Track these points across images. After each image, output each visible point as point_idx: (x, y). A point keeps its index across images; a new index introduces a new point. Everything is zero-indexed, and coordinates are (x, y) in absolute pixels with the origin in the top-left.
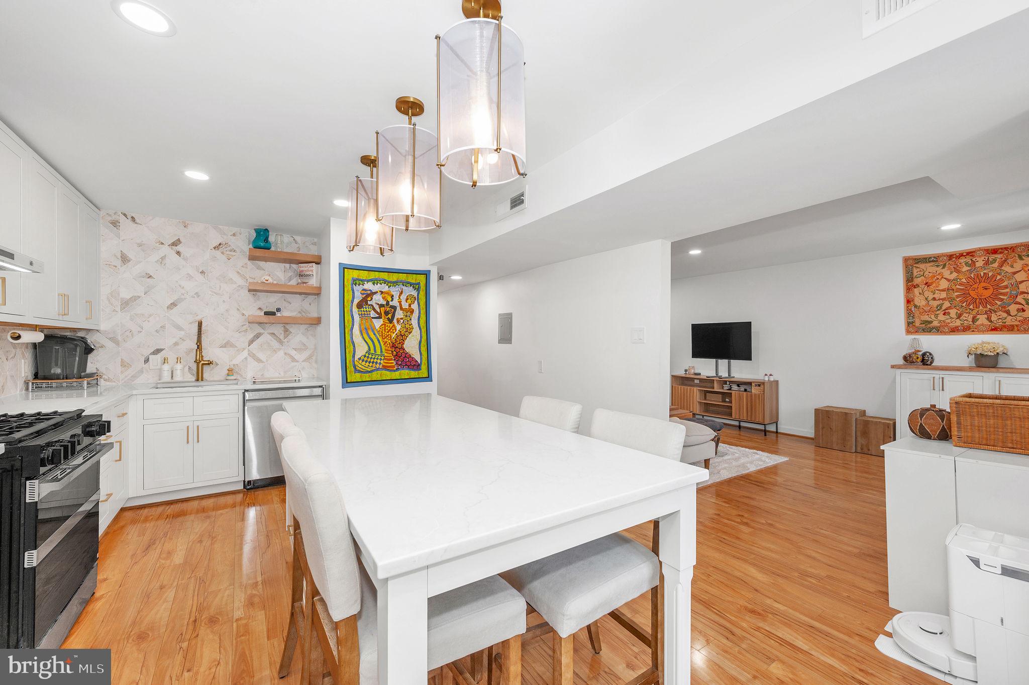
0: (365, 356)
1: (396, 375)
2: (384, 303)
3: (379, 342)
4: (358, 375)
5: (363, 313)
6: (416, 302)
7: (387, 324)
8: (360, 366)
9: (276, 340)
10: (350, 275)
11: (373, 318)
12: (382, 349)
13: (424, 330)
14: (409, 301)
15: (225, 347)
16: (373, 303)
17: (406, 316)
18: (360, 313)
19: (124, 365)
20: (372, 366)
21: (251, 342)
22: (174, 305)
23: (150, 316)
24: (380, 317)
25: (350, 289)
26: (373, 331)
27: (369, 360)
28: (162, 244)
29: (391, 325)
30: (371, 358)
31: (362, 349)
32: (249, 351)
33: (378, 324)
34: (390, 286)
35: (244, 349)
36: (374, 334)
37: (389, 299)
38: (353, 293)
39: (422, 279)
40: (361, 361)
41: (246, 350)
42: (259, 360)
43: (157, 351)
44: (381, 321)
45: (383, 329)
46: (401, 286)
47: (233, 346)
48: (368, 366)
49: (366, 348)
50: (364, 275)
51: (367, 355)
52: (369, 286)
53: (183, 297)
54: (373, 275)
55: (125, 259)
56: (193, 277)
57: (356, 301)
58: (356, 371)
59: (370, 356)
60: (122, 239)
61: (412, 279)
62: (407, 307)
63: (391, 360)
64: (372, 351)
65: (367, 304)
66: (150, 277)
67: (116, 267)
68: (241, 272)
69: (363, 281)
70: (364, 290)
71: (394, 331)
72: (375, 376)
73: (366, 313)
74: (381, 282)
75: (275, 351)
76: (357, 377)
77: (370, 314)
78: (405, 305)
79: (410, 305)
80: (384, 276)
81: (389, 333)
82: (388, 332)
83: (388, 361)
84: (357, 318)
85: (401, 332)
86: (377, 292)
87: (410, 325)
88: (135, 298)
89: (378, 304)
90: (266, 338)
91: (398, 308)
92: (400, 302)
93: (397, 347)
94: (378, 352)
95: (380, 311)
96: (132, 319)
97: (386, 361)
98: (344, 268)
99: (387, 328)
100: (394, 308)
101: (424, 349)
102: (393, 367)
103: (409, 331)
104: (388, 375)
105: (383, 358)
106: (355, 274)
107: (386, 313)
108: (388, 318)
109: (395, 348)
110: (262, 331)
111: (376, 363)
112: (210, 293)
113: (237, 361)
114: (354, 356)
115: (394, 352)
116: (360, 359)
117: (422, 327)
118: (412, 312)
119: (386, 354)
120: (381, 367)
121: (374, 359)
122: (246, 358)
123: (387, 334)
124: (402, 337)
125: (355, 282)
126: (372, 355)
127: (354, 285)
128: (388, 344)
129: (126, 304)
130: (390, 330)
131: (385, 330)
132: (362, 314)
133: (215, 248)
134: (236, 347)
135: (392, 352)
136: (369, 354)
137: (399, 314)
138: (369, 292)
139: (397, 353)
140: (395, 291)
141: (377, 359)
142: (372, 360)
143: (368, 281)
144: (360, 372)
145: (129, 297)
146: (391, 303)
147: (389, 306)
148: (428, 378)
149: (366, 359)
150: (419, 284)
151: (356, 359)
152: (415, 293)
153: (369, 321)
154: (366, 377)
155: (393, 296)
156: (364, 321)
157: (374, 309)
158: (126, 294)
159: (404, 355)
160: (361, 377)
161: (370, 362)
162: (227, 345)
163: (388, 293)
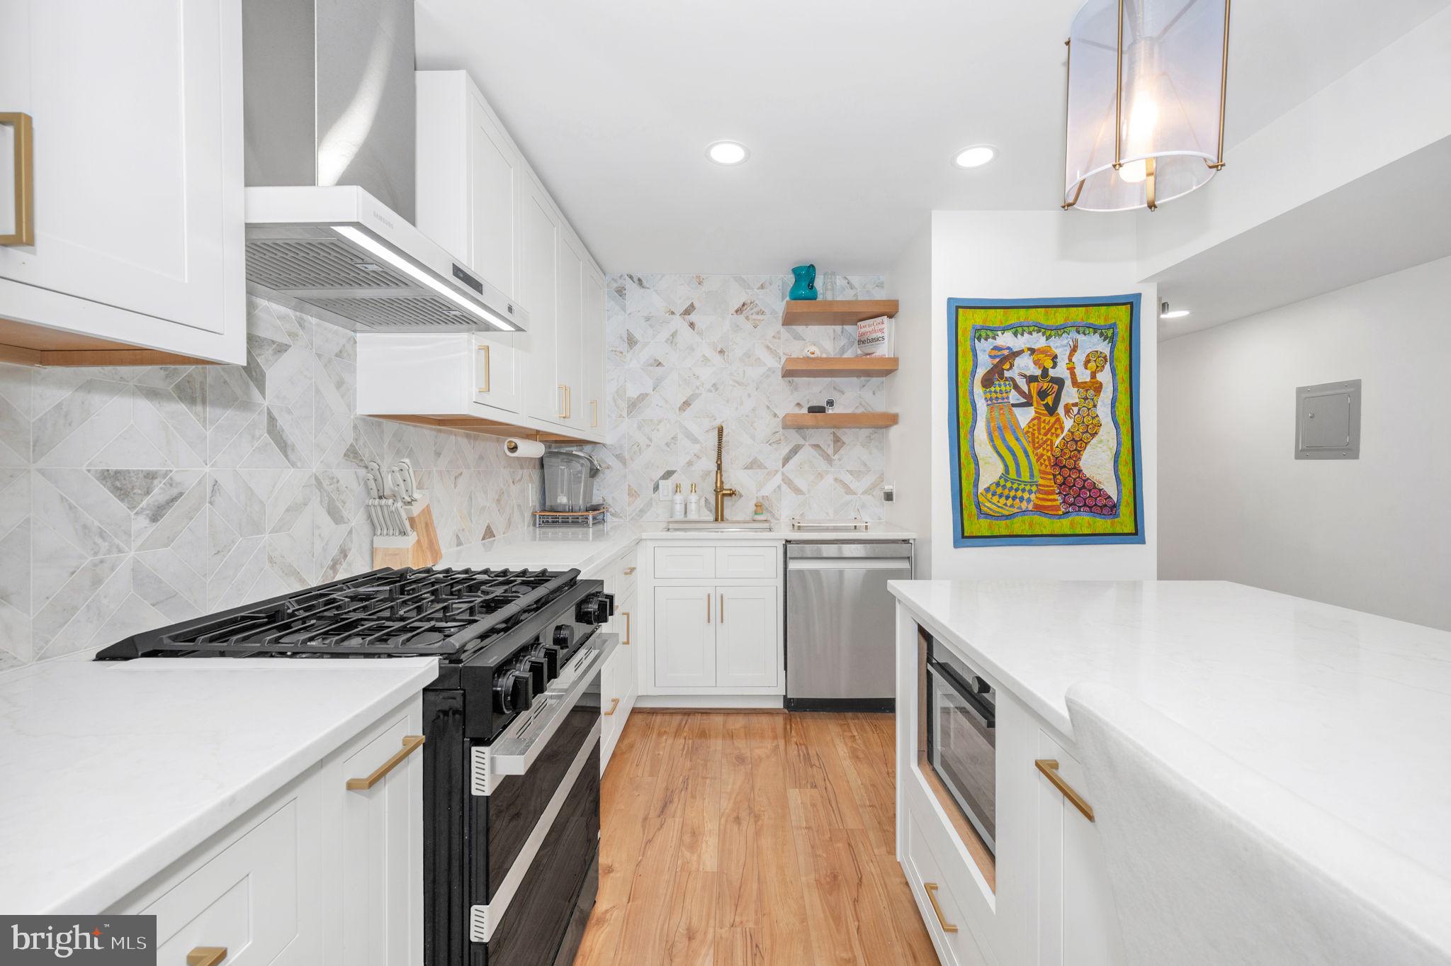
0: (998, 484)
1: (1063, 526)
2: (1038, 372)
3: (1027, 456)
4: (984, 522)
6: (1108, 366)
7: (1043, 418)
8: (987, 506)
9: (822, 456)
10: (970, 320)
11: (1014, 405)
12: (1033, 470)
13: (1125, 429)
14: (1092, 365)
15: (751, 468)
16: (1013, 374)
17: (1086, 399)
18: (988, 395)
19: (633, 494)
20: (1012, 506)
21: (786, 460)
22: (686, 404)
23: (660, 422)
24: (1029, 404)
25: (969, 348)
26: (1014, 433)
27: (1006, 492)
28: (673, 313)
29: (1053, 419)
30: (1011, 489)
31: (991, 472)
32: (783, 474)
33: (1025, 417)
34: (1050, 336)
35: (777, 471)
36: (1017, 439)
37: (1049, 364)
38: (975, 355)
39: (1121, 314)
40: (989, 495)
41: (779, 474)
42: (798, 491)
43: (668, 474)
44: (1030, 412)
45: (1035, 428)
46: (1074, 335)
47: (761, 466)
48: (1006, 505)
49: (1001, 468)
50: (996, 317)
51: (1002, 482)
52: (1006, 340)
53: (697, 391)
54: (1015, 317)
55: (631, 341)
56: (709, 360)
57: (981, 372)
58: (981, 513)
59: (1009, 485)
60: (628, 312)
61: (1097, 317)
62: (1088, 379)
63: (1052, 493)
64: (1013, 475)
65: (1001, 376)
66: (659, 364)
67: (622, 353)
68: (771, 346)
69: (991, 331)
70: (996, 348)
71: (1059, 431)
72: (1019, 526)
73: (999, 395)
74: (1031, 329)
75: (820, 476)
76: (980, 526)
77: (1008, 398)
78: (1083, 375)
79: (1093, 375)
80: (1038, 316)
81: (1049, 436)
82: (1046, 434)
83: (1045, 497)
84: (982, 406)
85: (1072, 433)
86: (1022, 351)
87: (1093, 418)
88: (643, 396)
89: (1025, 376)
90: (807, 453)
91: (1068, 383)
92: (1072, 370)
93: (1065, 466)
94: (1026, 476)
95: (1029, 390)
96: (639, 428)
97: (1041, 496)
98: (957, 308)
99: (1043, 425)
100: (1060, 382)
101: (1125, 471)
102: (1057, 508)
103: (1092, 430)
104: (1046, 525)
105: (1034, 488)
106: (978, 317)
107: (1042, 394)
108: (1046, 406)
109: (1061, 468)
110: (801, 442)
111: (1022, 499)
112: (731, 382)
113: (768, 490)
114: (976, 485)
115: (1059, 477)
116: (987, 490)
117: (1120, 422)
118: (1098, 388)
119: (1041, 482)
120: (1030, 507)
122: (779, 487)
123: (1045, 438)
124: (1077, 444)
125: (981, 332)
126: (1013, 483)
127: (976, 340)
128: (1045, 460)
129: (634, 405)
130: (1049, 430)
131: (1039, 429)
132: (991, 399)
133: (737, 311)
134: (765, 468)
135: (1055, 476)
136: (1006, 481)
137: (1070, 395)
138: (1006, 352)
139: (1065, 478)
140: (1060, 346)
141: (1023, 490)
142: (1012, 493)
143: (1004, 330)
144: (987, 516)
145: (635, 396)
146: (1052, 373)
147: (1048, 379)
148: (1136, 535)
149: (999, 490)
150: (1113, 326)
151: (981, 488)
152: (1104, 348)
153: (1007, 413)
154: (1001, 528)
155: (1056, 357)
156: (996, 414)
157: (1016, 387)
158: (633, 393)
159: (1079, 484)
160: (990, 526)
161: (1007, 498)
162: (753, 465)
163: (1044, 351)
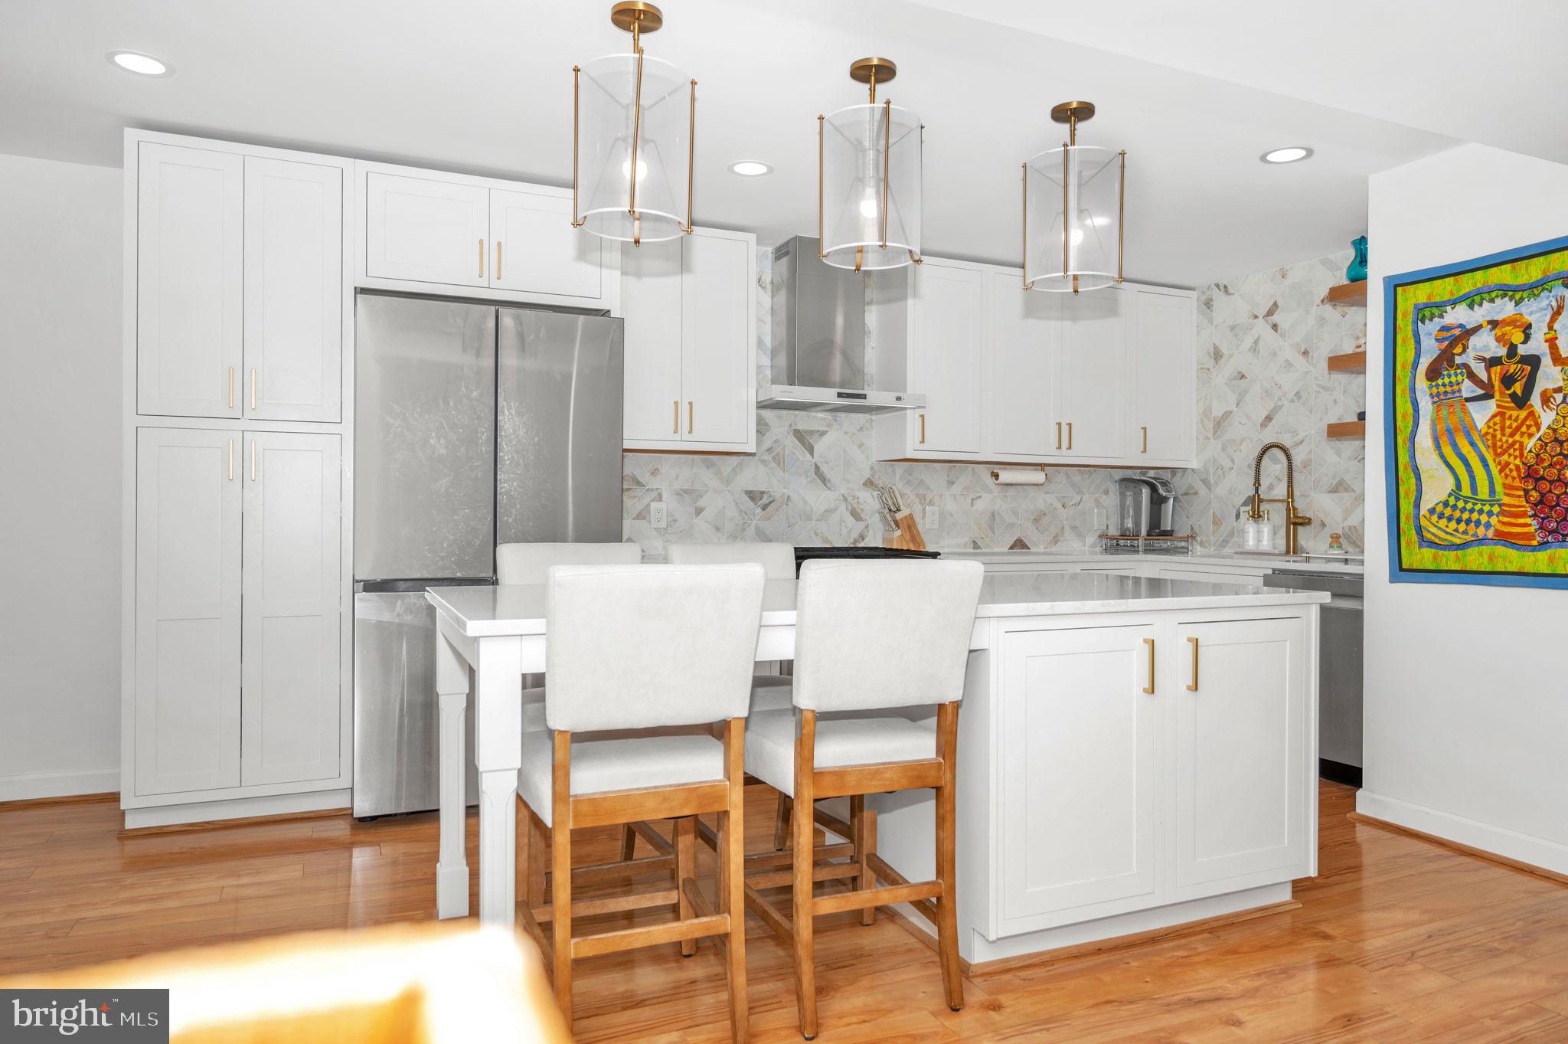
0: (1446, 504)
1: (1538, 561)
2: (1503, 352)
3: (1485, 464)
4: (1428, 552)
5: (1442, 389)
7: (1509, 414)
8: (1434, 529)
10: (1411, 298)
11: (1468, 400)
12: (1494, 484)
16: (1469, 358)
18: (1435, 390)
20: (1465, 532)
24: (1488, 396)
25: (1410, 334)
26: (1468, 435)
27: (1457, 514)
30: (1463, 510)
31: (1437, 487)
34: (1522, 300)
36: (1472, 444)
37: (1518, 338)
38: (1418, 342)
40: (1435, 518)
44: (1491, 406)
45: (1497, 427)
48: (1456, 530)
49: (1450, 484)
50: (1443, 289)
51: (1452, 501)
52: (1459, 315)
54: (1472, 282)
57: (1425, 362)
58: (1424, 542)
59: (1461, 504)
63: (1521, 512)
64: (1466, 491)
65: (1451, 363)
69: (1441, 307)
70: (1445, 328)
71: (1530, 431)
72: (1476, 559)
73: (1448, 389)
74: (1494, 294)
76: (1424, 557)
77: (1460, 391)
80: (1503, 274)
81: (1518, 437)
82: (1513, 435)
83: (1513, 520)
84: (1426, 405)
85: (1553, 431)
86: (1481, 326)
91: (1546, 360)
92: (1551, 342)
93: (1542, 478)
94: (1483, 493)
95: (1490, 377)
97: (1507, 519)
98: (1397, 286)
100: (1534, 361)
102: (1530, 537)
104: (1513, 559)
105: (1496, 509)
106: (1423, 292)
107: (1509, 380)
108: (1514, 395)
111: (1478, 522)
114: (1417, 505)
115: (1533, 493)
116: (1432, 511)
119: (1507, 500)
120: (1490, 534)
121: (1472, 511)
123: (1511, 439)
124: (1558, 446)
125: (1422, 313)
126: (1466, 502)
127: (1420, 323)
128: (1512, 470)
130: (1520, 427)
131: (1504, 430)
132: (1438, 395)
135: (1523, 490)
136: (1457, 499)
137: (1549, 377)
138: (1457, 332)
140: (1536, 311)
141: (1480, 511)
142: (1466, 516)
143: (1454, 303)
144: (1432, 544)
146: (1523, 350)
147: (1518, 358)
149: (1448, 512)
151: (1424, 510)
153: (1458, 409)
154: (1450, 560)
155: (1530, 327)
156: (1444, 412)
157: (1472, 376)
160: (1435, 557)
161: (1459, 521)
163: (1514, 322)
